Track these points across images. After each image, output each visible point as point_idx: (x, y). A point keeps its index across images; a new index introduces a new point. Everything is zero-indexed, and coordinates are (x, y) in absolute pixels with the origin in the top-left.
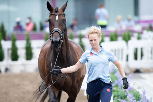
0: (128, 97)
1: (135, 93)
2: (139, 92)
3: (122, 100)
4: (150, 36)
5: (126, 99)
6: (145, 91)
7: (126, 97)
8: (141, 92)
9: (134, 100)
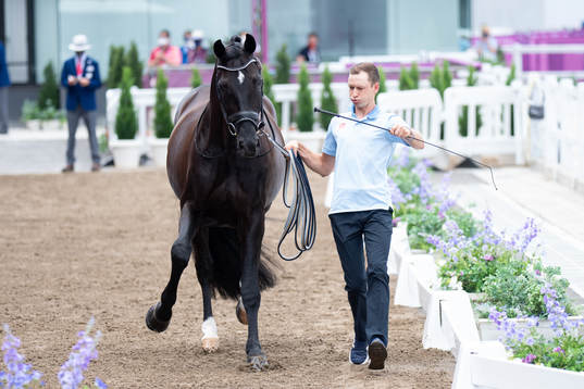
0: (444, 227)
1: (462, 217)
2: (471, 215)
3: (430, 235)
4: (498, 77)
5: (439, 232)
6: (489, 212)
7: (440, 227)
8: (478, 216)
9: (460, 234)
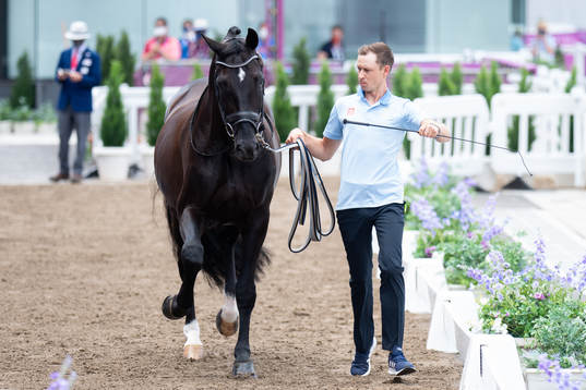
0: (488, 259)
1: (509, 248)
2: (520, 245)
3: (471, 268)
4: (556, 83)
5: (482, 264)
6: (542, 243)
8: (528, 246)
9: (506, 268)
